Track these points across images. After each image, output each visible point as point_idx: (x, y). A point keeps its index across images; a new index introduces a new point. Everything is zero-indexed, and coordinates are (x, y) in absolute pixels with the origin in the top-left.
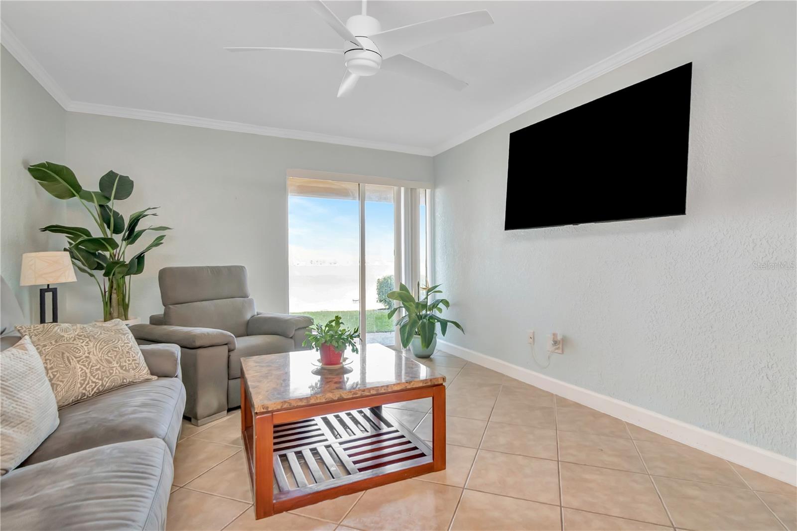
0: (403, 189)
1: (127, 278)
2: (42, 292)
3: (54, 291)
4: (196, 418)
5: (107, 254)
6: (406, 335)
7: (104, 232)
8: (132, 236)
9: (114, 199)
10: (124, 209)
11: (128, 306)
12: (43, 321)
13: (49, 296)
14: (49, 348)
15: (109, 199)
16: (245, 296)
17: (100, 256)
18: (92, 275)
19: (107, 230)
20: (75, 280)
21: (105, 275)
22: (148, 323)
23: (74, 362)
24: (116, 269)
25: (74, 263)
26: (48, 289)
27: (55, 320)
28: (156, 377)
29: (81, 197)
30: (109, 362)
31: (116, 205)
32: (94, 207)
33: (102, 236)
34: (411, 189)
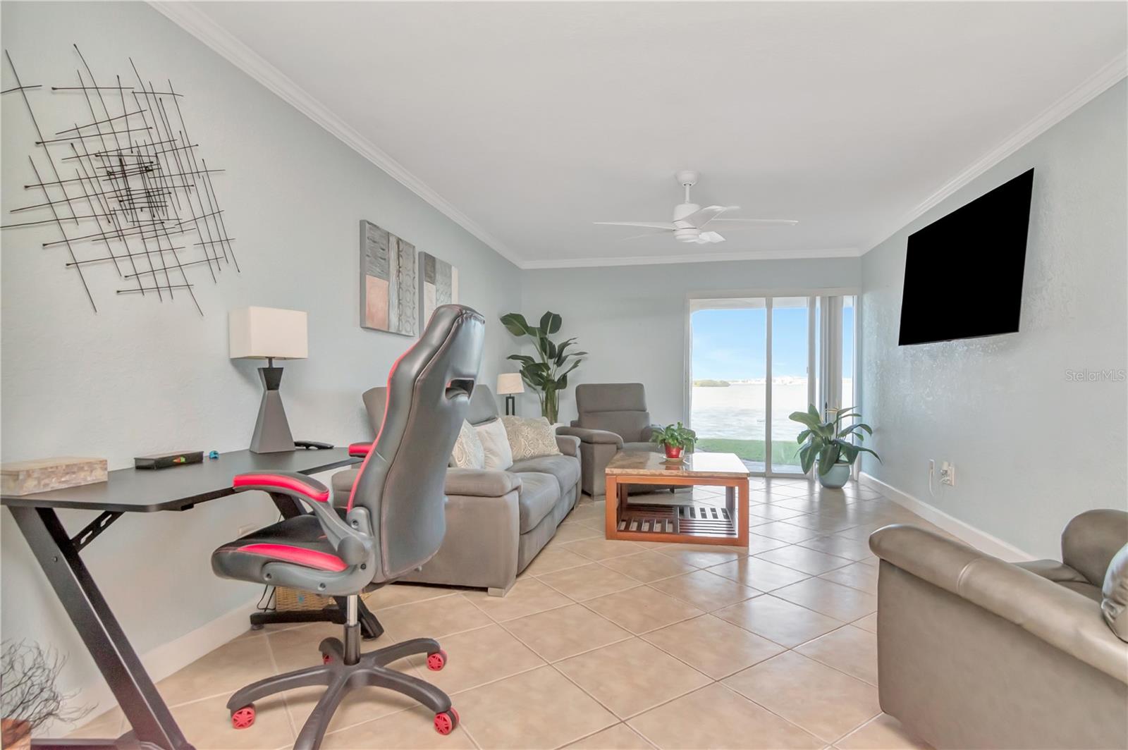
0: (818, 300)
1: (557, 391)
2: (507, 399)
3: (513, 398)
4: (593, 496)
5: (545, 374)
6: (806, 460)
7: (543, 359)
8: (560, 361)
9: (550, 333)
10: (556, 339)
11: (557, 412)
12: (507, 414)
13: (510, 401)
14: (509, 429)
15: (546, 334)
16: (644, 410)
17: (541, 376)
18: (535, 389)
19: (545, 356)
20: (523, 391)
21: (543, 389)
22: (569, 425)
23: (520, 437)
24: (550, 385)
25: (523, 379)
26: (510, 397)
27: (513, 414)
28: (562, 454)
29: (530, 334)
30: (537, 440)
31: (550, 337)
32: (537, 339)
33: (542, 362)
34: (830, 297)
